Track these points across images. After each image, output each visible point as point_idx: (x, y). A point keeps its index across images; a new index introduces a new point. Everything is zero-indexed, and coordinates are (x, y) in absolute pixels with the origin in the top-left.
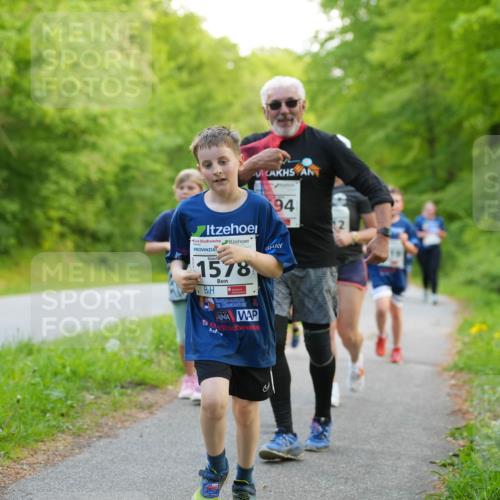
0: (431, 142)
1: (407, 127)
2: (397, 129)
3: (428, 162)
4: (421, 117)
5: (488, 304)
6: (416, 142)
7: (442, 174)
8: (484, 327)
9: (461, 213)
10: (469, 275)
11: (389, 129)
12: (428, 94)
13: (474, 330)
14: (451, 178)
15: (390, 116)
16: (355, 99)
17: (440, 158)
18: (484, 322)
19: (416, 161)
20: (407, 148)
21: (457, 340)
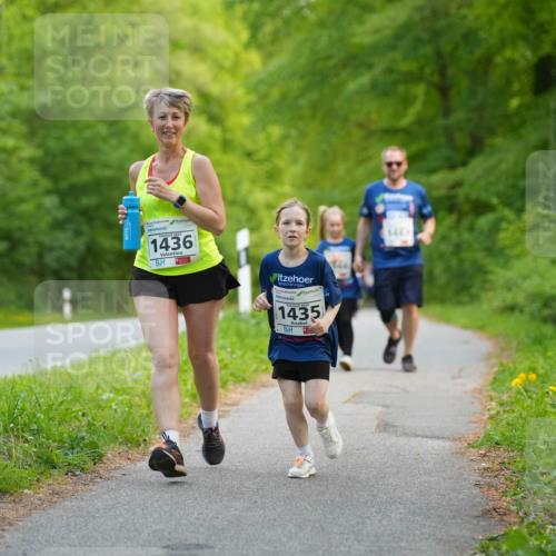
0: (444, 90)
1: (405, 67)
2: (389, 70)
3: (441, 122)
4: (428, 50)
5: (538, 341)
6: (420, 90)
7: (463, 140)
8: (533, 377)
9: (495, 201)
10: (509, 298)
11: (377, 71)
12: (435, 14)
13: (517, 382)
14: (475, 147)
15: (377, 49)
16: (322, 24)
17: (459, 116)
18: (533, 370)
19: (420, 122)
20: (407, 101)
21: (491, 399)
